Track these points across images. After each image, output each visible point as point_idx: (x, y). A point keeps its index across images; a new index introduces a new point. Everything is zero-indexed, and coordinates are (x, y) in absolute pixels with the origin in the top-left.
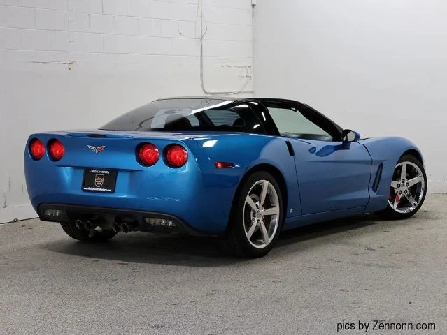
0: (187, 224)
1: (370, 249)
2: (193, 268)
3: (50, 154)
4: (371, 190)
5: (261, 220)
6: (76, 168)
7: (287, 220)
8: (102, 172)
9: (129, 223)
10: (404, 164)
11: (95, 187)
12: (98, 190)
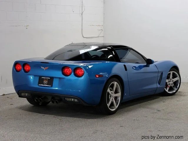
0: (83, 100)
1: (159, 111)
2: (86, 119)
3: (24, 70)
4: (158, 84)
5: (113, 98)
6: (35, 76)
7: (124, 98)
8: (47, 78)
9: (58, 100)
10: (171, 72)
11: (44, 84)
12: (45, 86)
